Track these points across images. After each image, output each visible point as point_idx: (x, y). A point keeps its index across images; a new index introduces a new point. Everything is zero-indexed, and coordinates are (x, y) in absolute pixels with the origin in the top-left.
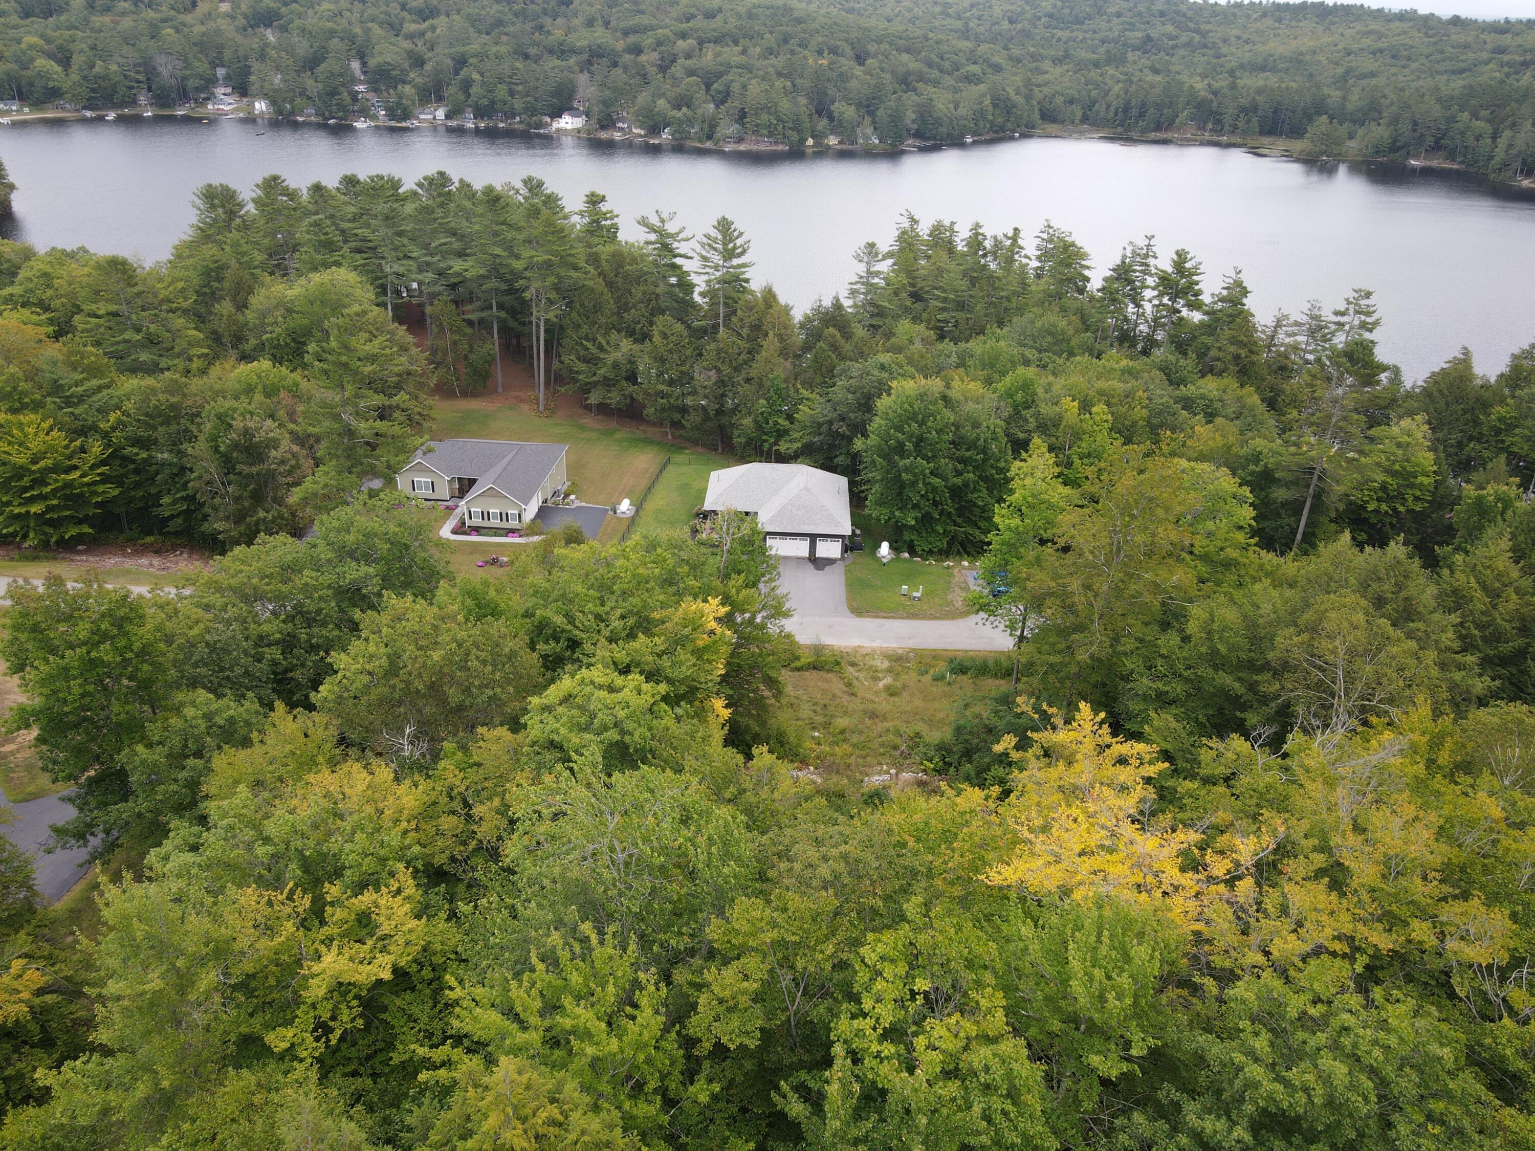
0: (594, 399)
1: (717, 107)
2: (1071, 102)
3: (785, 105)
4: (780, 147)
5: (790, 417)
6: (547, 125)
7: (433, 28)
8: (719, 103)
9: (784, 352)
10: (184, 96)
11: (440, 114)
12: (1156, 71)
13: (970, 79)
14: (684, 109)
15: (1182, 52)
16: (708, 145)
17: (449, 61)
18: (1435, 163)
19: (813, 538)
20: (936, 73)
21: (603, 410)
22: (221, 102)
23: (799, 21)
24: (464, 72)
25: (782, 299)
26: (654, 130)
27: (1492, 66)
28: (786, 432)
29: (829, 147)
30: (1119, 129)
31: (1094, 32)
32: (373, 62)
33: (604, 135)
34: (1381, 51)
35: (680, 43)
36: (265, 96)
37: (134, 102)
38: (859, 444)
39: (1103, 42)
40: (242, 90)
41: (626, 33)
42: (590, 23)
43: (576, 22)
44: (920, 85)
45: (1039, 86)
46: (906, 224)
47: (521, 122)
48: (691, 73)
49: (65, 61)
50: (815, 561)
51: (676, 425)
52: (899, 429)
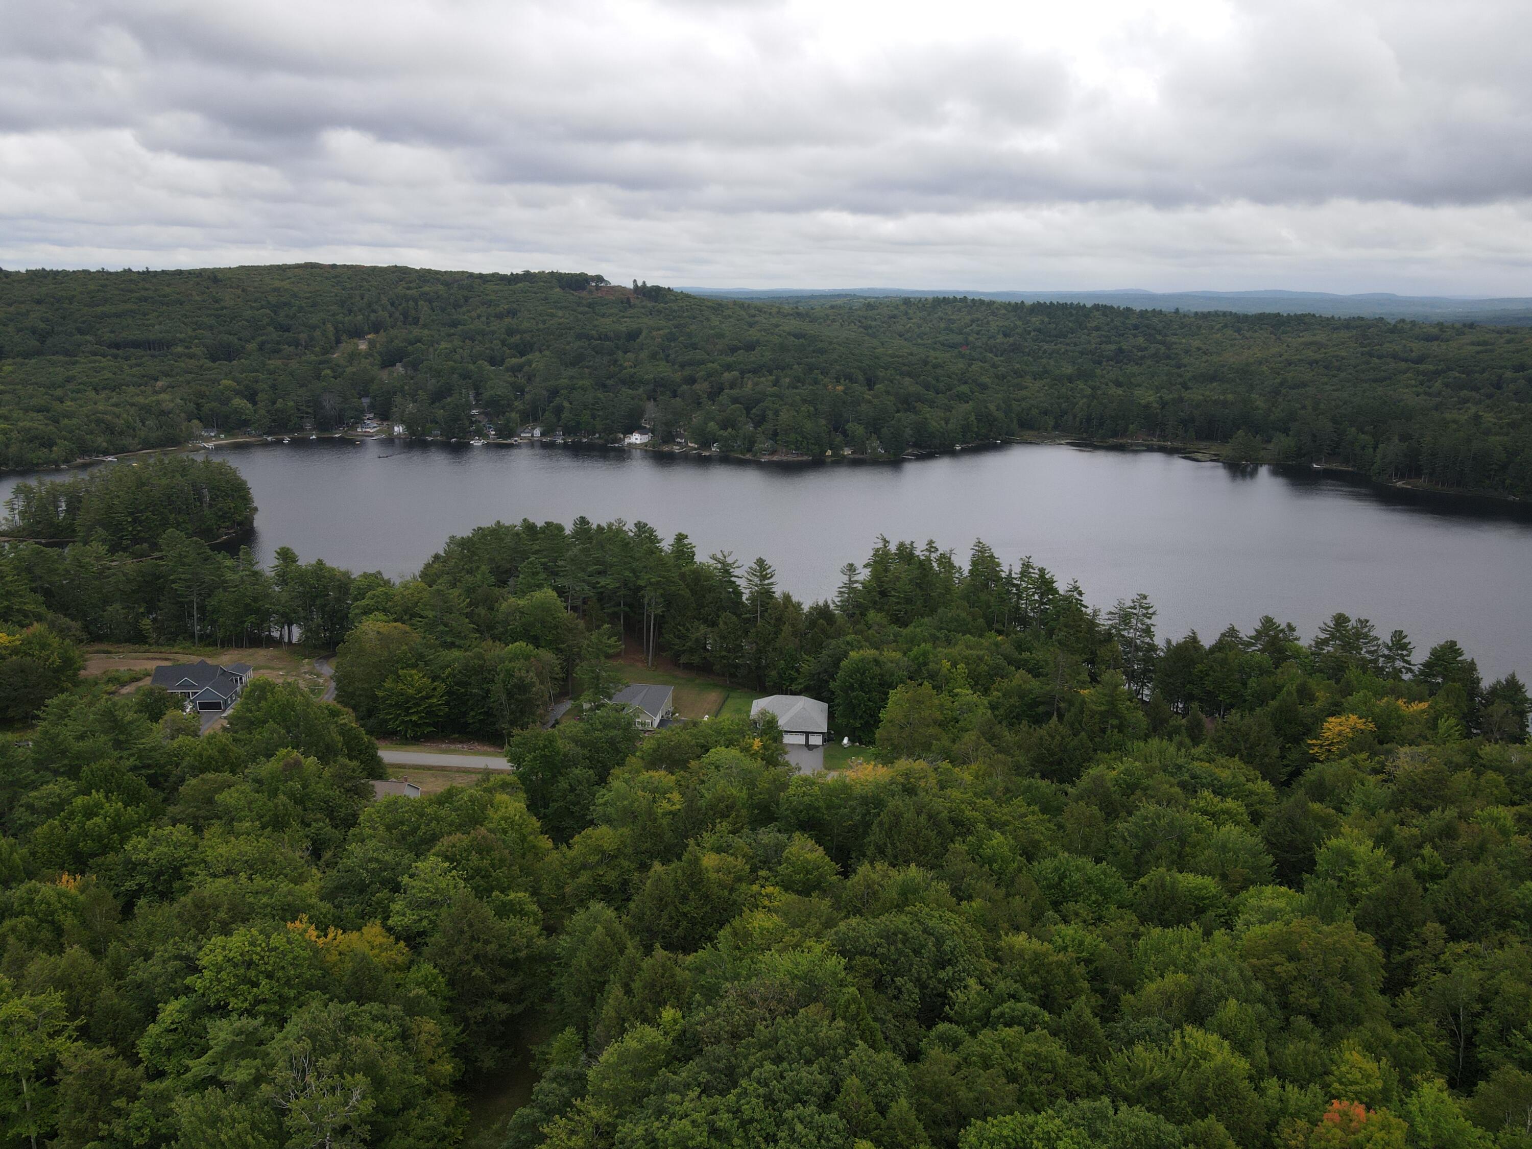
0: (683, 659)
1: (755, 428)
2: (1046, 413)
3: (809, 425)
4: (805, 458)
5: (798, 671)
6: (621, 440)
7: (529, 363)
8: (757, 425)
9: (795, 634)
10: (340, 421)
11: (537, 432)
12: (1119, 384)
13: (963, 398)
14: (730, 430)
15: (1149, 362)
16: (748, 456)
17: (545, 393)
18: (1334, 466)
19: (807, 734)
20: (931, 395)
21: (688, 667)
22: (367, 426)
23: (822, 351)
24: (557, 401)
25: (795, 599)
26: (705, 444)
27: (1408, 375)
28: (796, 679)
29: (844, 457)
30: (1085, 435)
31: (1075, 345)
32: (486, 395)
33: (666, 449)
34: (1317, 362)
35: (726, 375)
36: (402, 422)
37: (301, 429)
38: (832, 685)
39: (1082, 353)
40: (384, 415)
41: (683, 366)
42: (654, 356)
43: (643, 355)
44: (918, 404)
45: (1018, 401)
46: (880, 545)
47: (600, 438)
48: (735, 400)
49: (252, 397)
50: (808, 746)
51: (733, 675)
52: (851, 677)
